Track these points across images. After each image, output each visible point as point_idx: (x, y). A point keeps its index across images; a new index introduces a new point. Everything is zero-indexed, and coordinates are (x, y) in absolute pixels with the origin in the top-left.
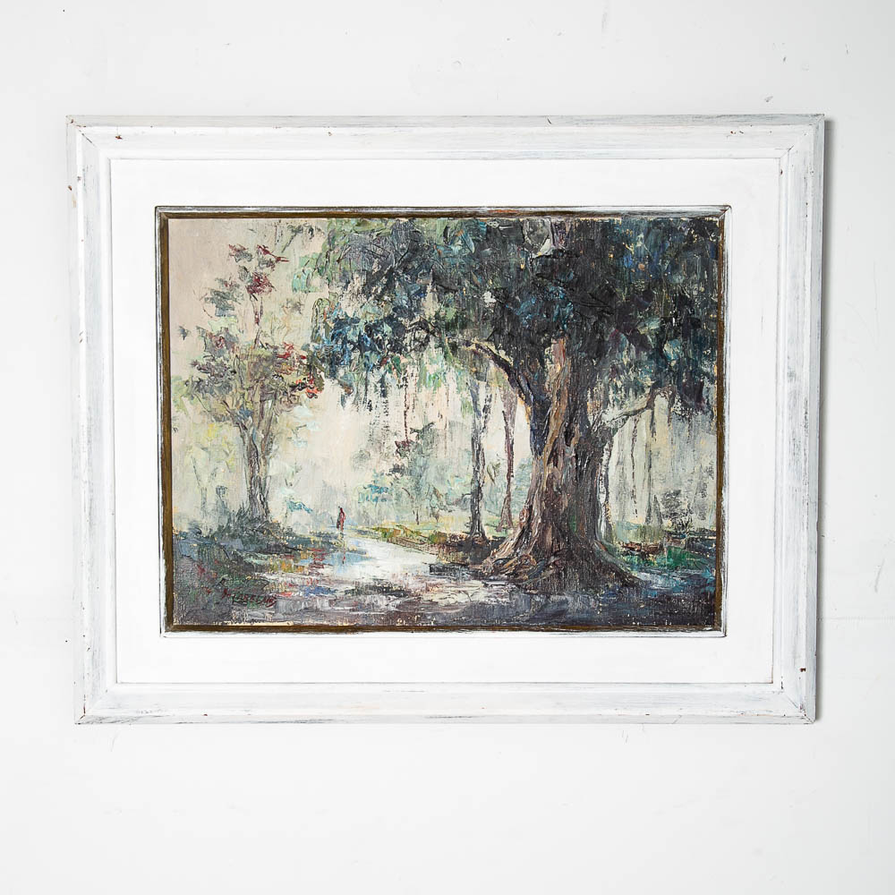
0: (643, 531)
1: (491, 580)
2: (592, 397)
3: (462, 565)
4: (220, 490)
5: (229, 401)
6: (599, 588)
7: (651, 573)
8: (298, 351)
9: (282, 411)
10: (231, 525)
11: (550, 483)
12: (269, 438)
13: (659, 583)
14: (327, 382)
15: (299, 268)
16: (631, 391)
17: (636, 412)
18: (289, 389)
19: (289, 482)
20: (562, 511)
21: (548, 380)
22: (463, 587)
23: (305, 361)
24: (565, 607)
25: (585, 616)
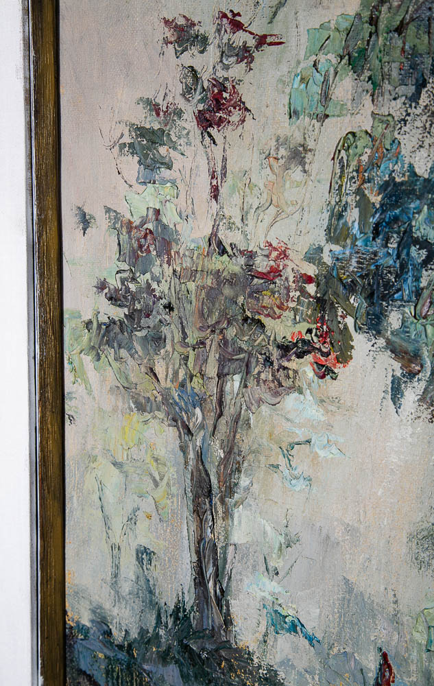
4: (145, 555)
5: (160, 369)
8: (297, 265)
9: (260, 401)
10: (162, 632)
12: (233, 461)
14: (361, 342)
15: (306, 58)
18: (276, 353)
19: (272, 564)
23: (311, 289)
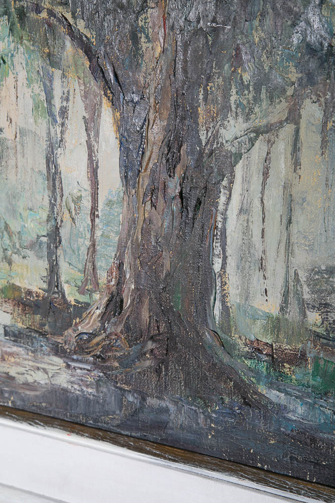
0: (276, 325)
1: (73, 360)
2: (205, 99)
3: (41, 334)
6: (211, 401)
7: (287, 393)
11: (145, 232)
13: (298, 411)
16: (264, 91)
17: (268, 129)
20: (163, 276)
21: (144, 69)
22: (42, 362)
24: (164, 417)
25: (191, 437)
